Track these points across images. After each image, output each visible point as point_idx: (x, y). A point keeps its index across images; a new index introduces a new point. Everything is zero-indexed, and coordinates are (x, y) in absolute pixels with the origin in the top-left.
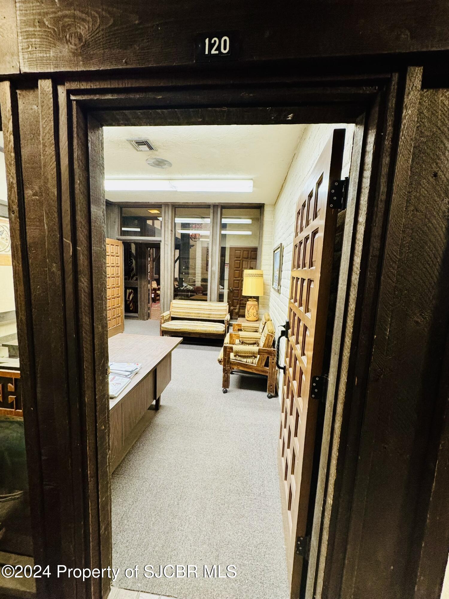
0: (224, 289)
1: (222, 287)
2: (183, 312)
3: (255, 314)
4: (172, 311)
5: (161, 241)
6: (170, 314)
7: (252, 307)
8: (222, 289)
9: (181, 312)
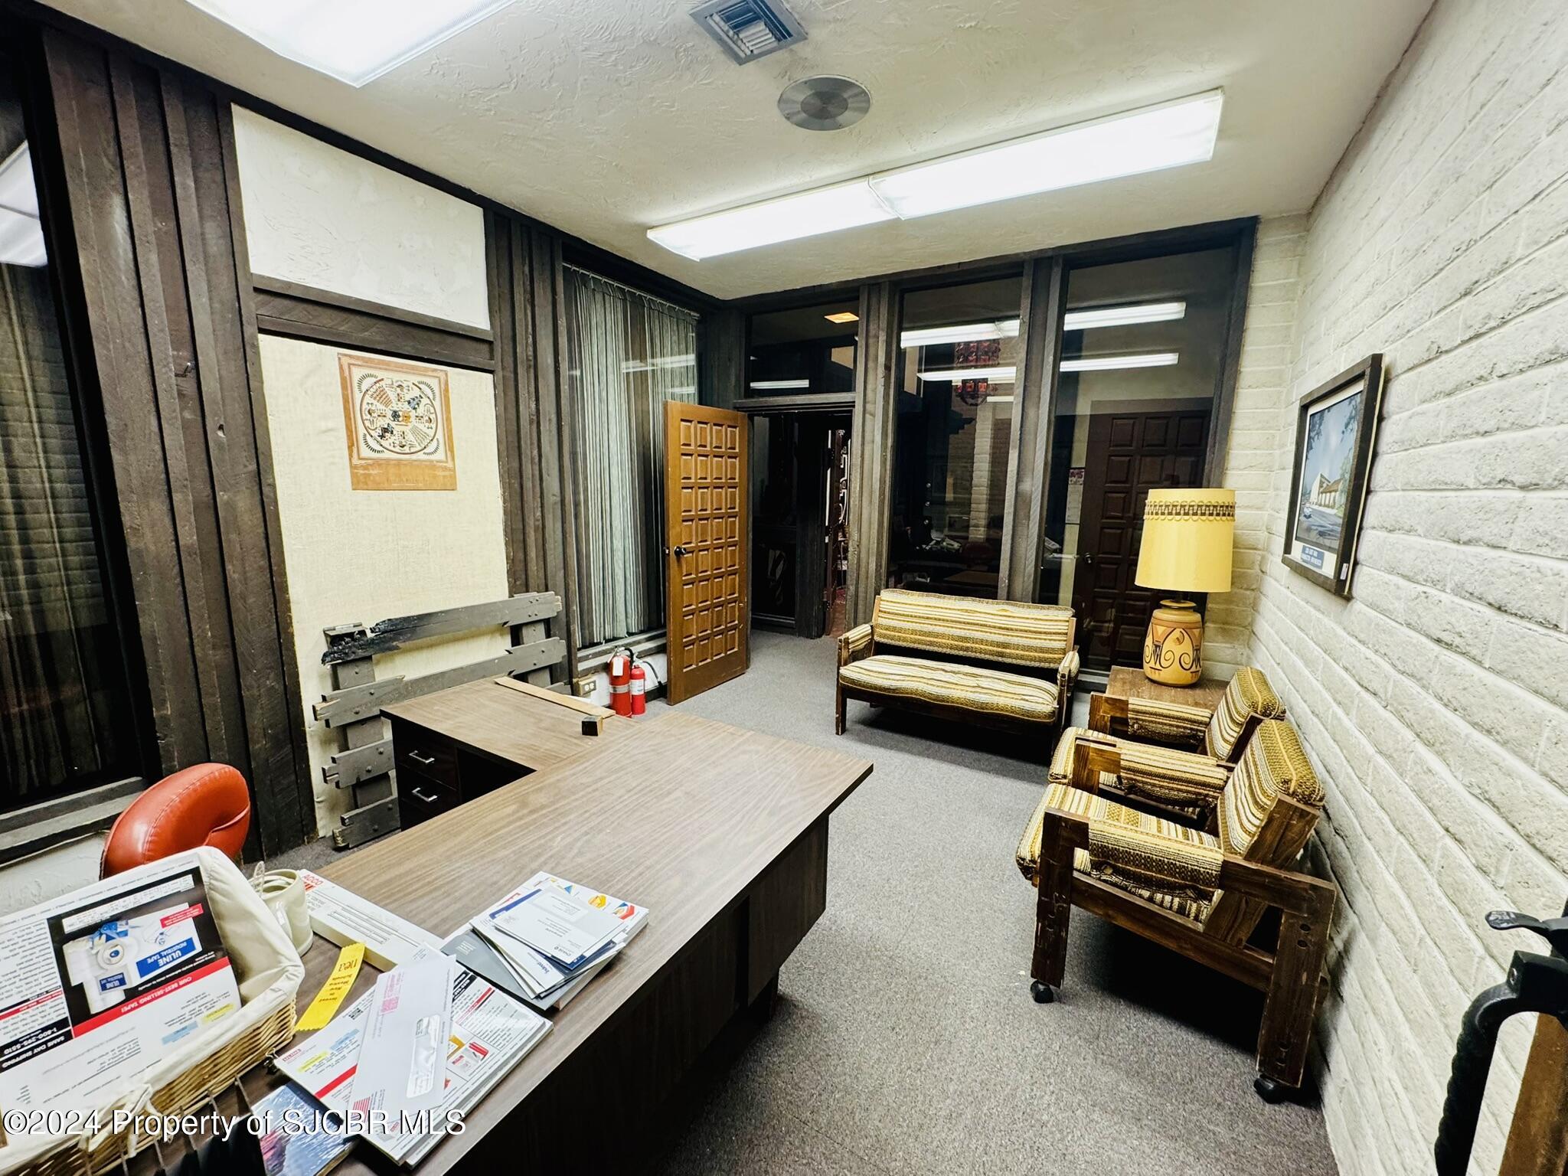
0: (1061, 551)
1: (1057, 546)
2: (914, 632)
3: (1187, 660)
4: (878, 625)
5: (852, 404)
6: (872, 633)
7: (1177, 633)
8: (1055, 551)
9: (905, 631)
